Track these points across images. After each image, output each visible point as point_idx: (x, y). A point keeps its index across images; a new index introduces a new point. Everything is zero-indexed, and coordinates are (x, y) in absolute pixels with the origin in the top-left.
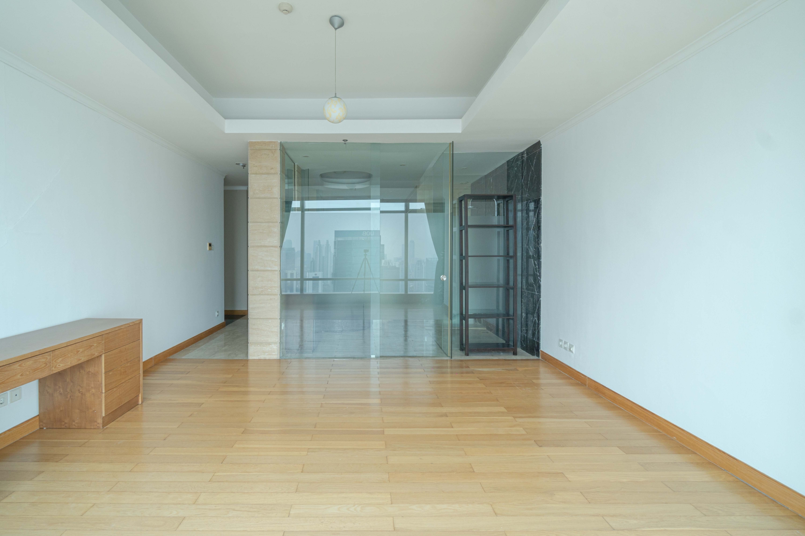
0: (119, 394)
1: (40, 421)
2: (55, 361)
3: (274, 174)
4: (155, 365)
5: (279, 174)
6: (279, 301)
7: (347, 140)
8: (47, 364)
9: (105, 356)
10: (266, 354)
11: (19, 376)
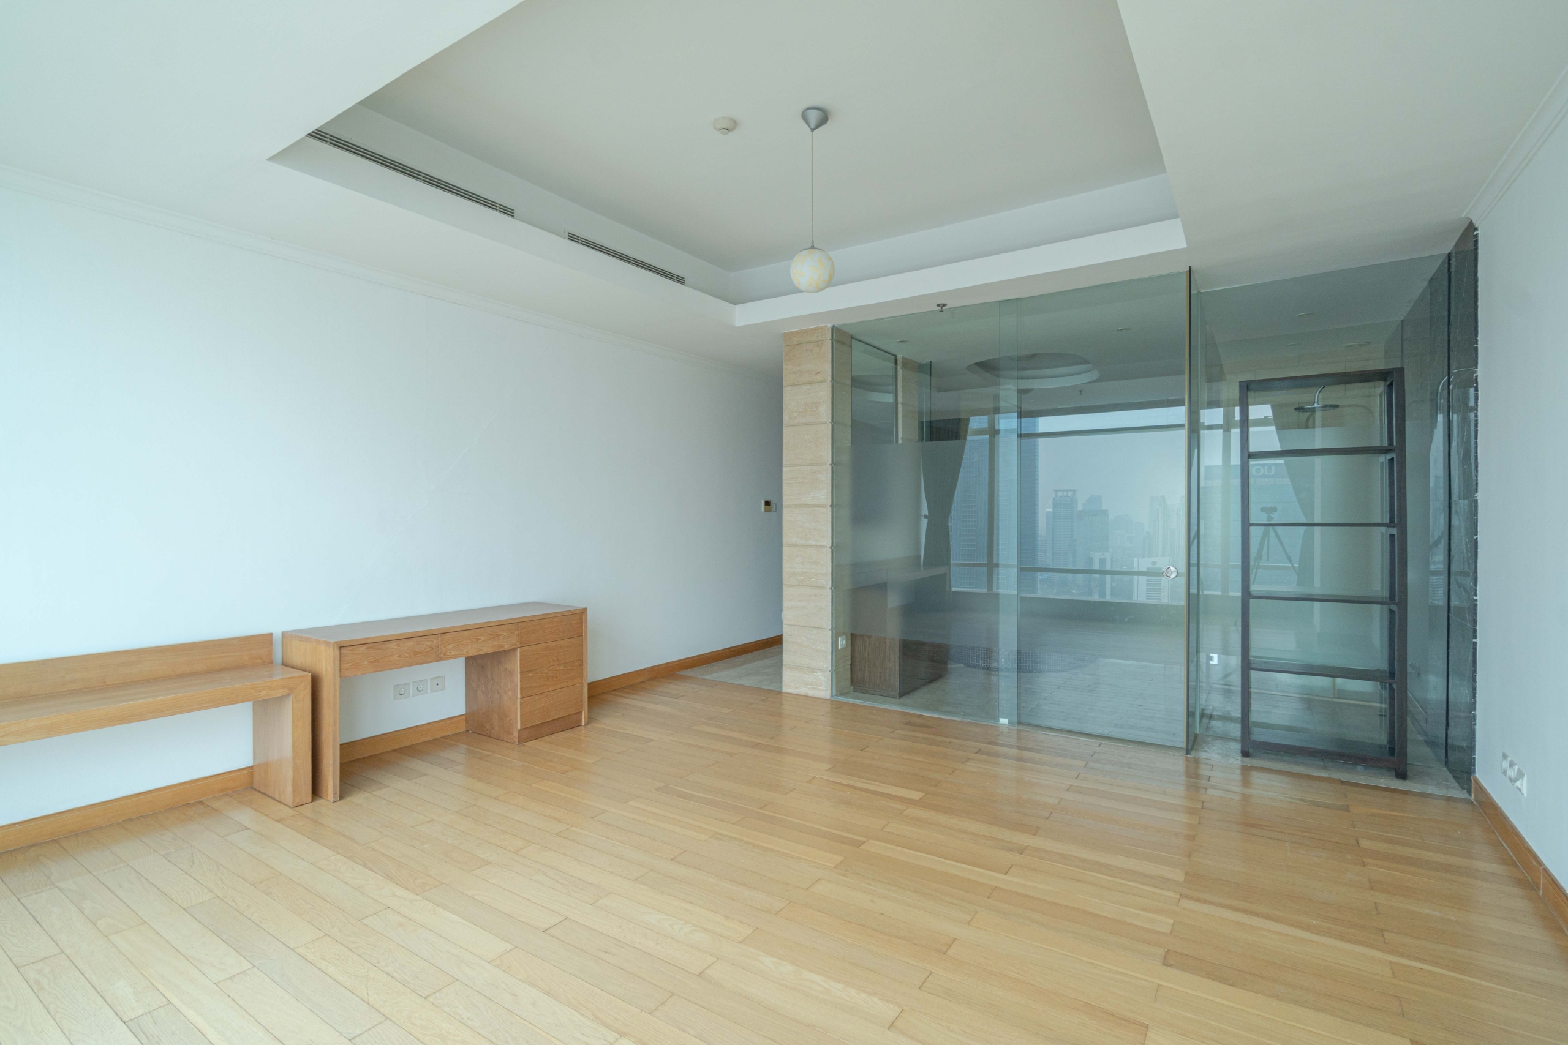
0: (544, 705)
1: (467, 722)
2: (444, 647)
3: (821, 382)
4: (651, 679)
5: (829, 381)
6: (830, 598)
7: (945, 305)
8: (433, 649)
9: (520, 651)
10: (809, 687)
11: (395, 657)
